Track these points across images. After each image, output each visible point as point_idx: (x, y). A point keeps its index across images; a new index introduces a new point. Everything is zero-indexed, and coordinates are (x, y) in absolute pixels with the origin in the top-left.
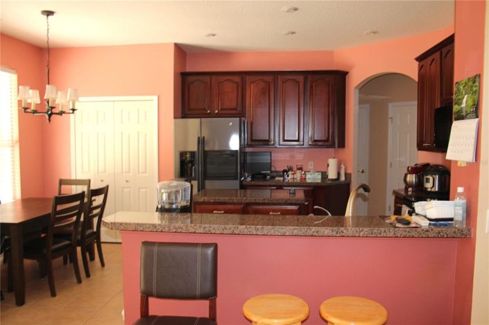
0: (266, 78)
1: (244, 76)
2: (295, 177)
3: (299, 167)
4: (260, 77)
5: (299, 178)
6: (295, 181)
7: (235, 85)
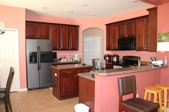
0: (56, 26)
1: (48, 24)
2: (64, 60)
3: (65, 57)
4: (54, 25)
5: (65, 61)
6: (64, 62)
7: (45, 27)
